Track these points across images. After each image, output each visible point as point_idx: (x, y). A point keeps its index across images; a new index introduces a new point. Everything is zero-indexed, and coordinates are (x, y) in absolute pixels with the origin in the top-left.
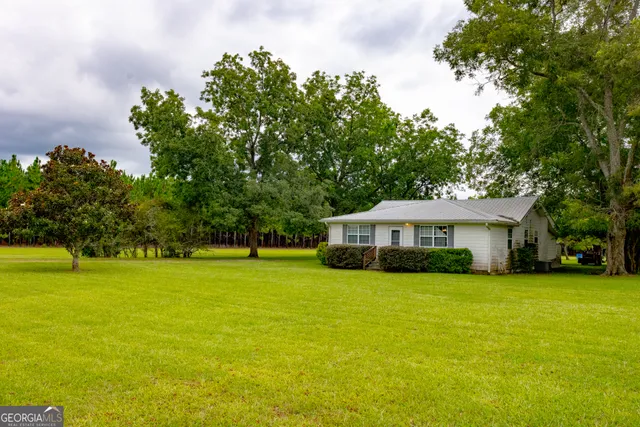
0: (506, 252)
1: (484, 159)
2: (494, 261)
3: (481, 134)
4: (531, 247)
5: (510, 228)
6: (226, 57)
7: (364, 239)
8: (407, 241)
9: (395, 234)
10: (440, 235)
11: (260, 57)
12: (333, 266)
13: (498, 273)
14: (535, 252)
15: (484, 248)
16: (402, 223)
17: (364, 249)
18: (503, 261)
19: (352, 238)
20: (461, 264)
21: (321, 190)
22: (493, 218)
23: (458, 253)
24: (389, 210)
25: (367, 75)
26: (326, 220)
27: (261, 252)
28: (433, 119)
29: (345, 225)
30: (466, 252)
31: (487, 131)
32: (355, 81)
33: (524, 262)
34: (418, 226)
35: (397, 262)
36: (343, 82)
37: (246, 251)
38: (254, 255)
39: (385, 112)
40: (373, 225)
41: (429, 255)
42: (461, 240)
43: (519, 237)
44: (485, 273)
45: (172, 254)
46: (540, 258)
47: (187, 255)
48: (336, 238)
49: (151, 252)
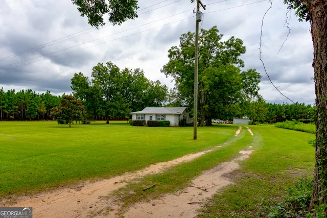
0: (178, 121)
1: (174, 96)
2: (175, 123)
3: (173, 89)
4: (184, 120)
5: (179, 115)
6: (99, 63)
7: (142, 118)
8: (154, 119)
9: (151, 117)
10: (162, 117)
11: (110, 64)
12: (135, 126)
13: (176, 126)
14: (186, 121)
15: (173, 120)
16: (152, 114)
17: (143, 121)
18: (177, 124)
19: (139, 118)
20: (167, 124)
21: (129, 104)
22: (175, 113)
23: (167, 122)
24: (148, 110)
25: (141, 69)
26: (131, 113)
27: (110, 122)
28: (160, 83)
29: (137, 115)
30: (169, 122)
31: (174, 89)
32: (137, 71)
33: (183, 124)
34: (156, 115)
35: (152, 124)
36: (133, 71)
37: (105, 122)
38: (108, 123)
39: (145, 80)
40: (145, 115)
41: (159, 123)
42: (167, 119)
43: (181, 118)
44: (173, 126)
45: (84, 123)
46: (187, 123)
47: (89, 123)
48: (134, 118)
49: (78, 122)
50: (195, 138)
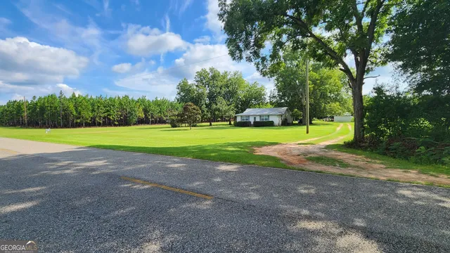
0: (281, 121)
2: (279, 123)
4: (286, 119)
5: (281, 115)
7: (247, 119)
8: (258, 119)
9: (255, 118)
10: (266, 118)
13: (279, 126)
15: (277, 120)
16: (256, 115)
17: (248, 122)
19: (244, 119)
23: (271, 122)
26: (236, 115)
27: (213, 123)
29: (241, 116)
30: (273, 122)
33: (285, 123)
34: (260, 116)
37: (209, 124)
40: (248, 116)
41: (264, 123)
42: (271, 119)
43: (283, 118)
44: (277, 126)
46: (288, 122)
48: (239, 120)
50: (307, 132)
